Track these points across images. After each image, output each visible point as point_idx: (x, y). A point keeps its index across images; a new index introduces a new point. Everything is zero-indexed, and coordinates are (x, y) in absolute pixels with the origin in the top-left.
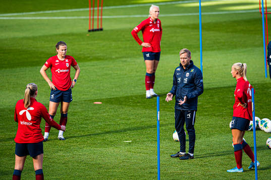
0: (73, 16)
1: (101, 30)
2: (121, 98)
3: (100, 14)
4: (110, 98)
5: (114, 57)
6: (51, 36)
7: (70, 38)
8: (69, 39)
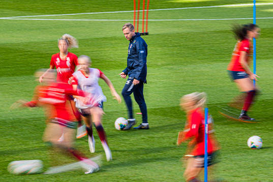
0: (117, 18)
1: (147, 34)
2: (166, 108)
3: (145, 16)
4: (155, 109)
5: (159, 64)
6: (92, 40)
7: (113, 42)
8: (112, 44)
